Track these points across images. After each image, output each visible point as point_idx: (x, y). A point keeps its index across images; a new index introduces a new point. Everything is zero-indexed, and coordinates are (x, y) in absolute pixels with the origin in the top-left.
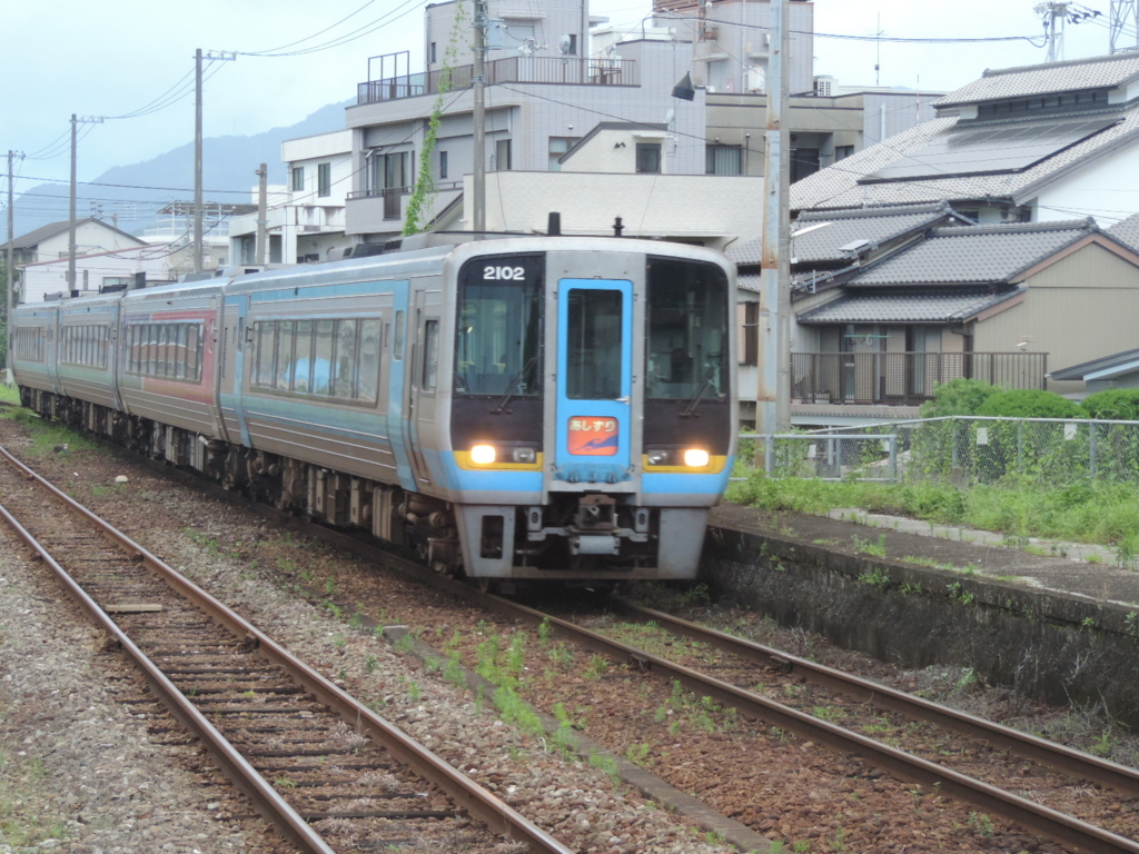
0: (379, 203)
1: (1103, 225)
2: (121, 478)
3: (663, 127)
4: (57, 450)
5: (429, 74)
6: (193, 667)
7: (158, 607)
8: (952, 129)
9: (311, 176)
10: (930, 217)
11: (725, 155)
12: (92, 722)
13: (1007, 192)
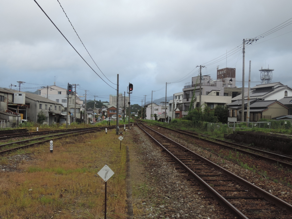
0: (186, 99)
1: (278, 100)
2: (159, 128)
3: (219, 91)
4: (150, 125)
5: (192, 85)
6: (178, 155)
7: (169, 144)
8: (252, 92)
9: (178, 97)
10: (255, 100)
11: (226, 94)
12: (165, 167)
13: (261, 98)
